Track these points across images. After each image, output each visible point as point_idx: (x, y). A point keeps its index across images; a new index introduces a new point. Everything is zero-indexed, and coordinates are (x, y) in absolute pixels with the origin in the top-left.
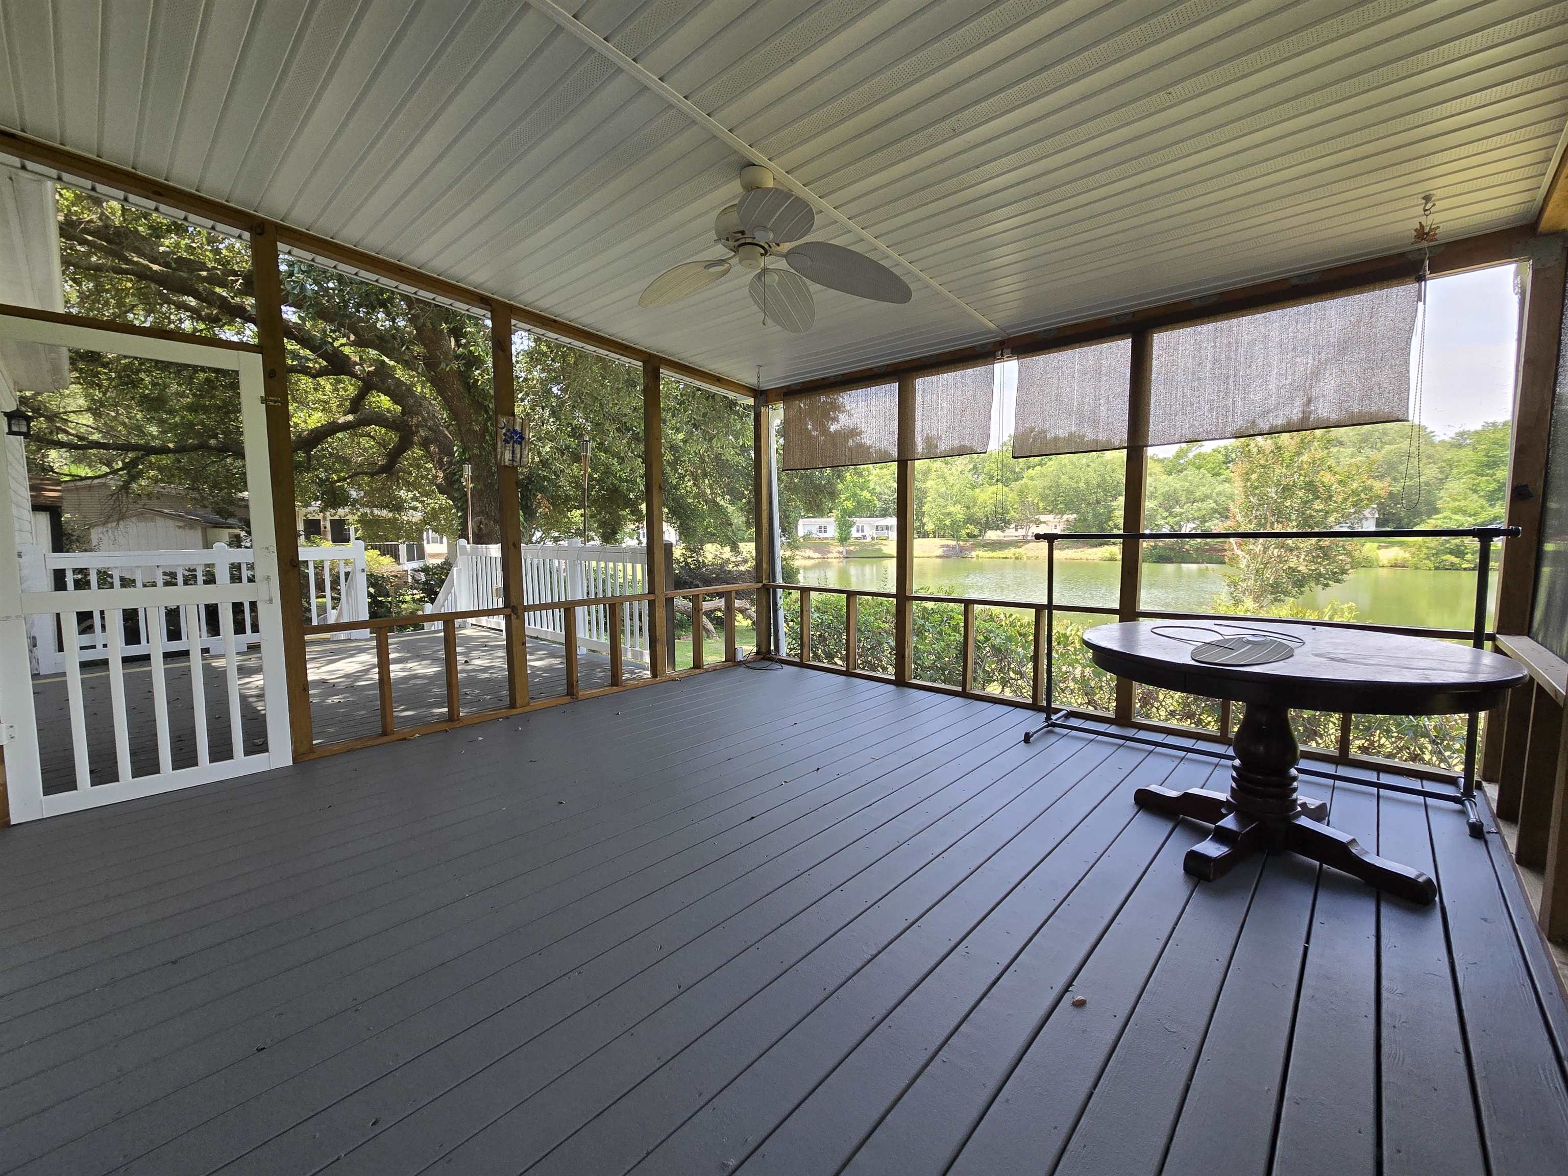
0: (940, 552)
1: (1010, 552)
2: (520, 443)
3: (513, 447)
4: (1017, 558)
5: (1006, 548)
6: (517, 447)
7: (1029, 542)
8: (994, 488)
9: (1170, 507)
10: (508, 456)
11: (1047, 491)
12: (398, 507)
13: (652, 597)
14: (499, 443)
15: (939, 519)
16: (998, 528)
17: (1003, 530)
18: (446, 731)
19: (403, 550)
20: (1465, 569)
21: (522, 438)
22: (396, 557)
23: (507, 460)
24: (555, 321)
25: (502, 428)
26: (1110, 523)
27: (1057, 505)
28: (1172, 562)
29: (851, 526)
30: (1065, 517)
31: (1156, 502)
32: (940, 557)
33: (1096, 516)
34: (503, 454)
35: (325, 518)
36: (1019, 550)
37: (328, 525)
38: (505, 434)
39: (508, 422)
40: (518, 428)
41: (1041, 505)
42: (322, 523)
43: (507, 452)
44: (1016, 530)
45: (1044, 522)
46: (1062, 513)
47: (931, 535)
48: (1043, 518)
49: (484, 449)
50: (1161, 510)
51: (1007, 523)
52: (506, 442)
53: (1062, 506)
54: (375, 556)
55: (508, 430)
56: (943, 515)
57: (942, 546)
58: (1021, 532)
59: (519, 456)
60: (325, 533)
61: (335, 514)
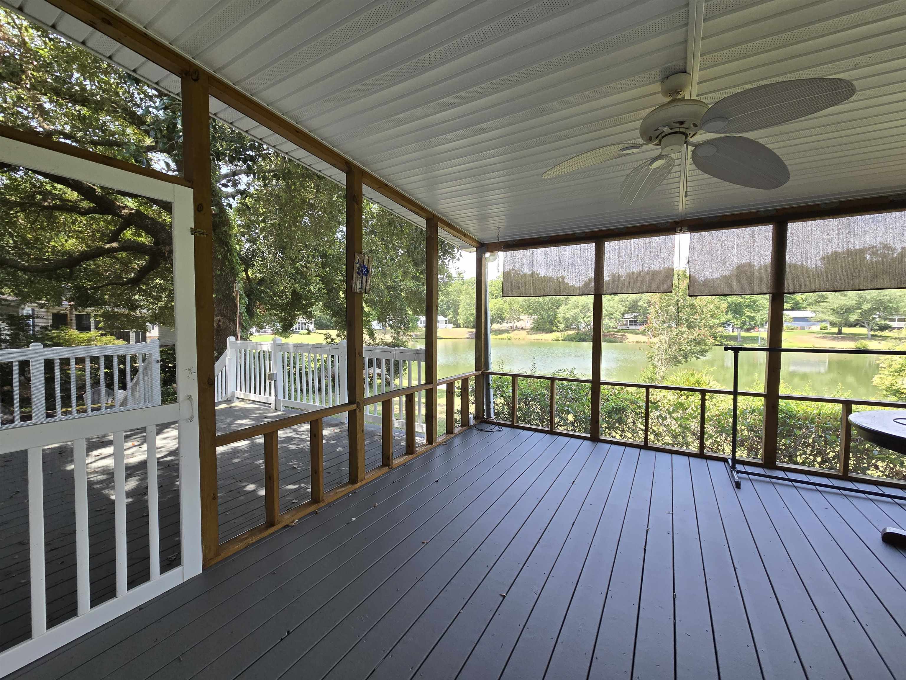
0: (467, 336)
1: (505, 336)
2: (366, 276)
3: (362, 278)
4: (509, 339)
5: (503, 334)
6: (364, 277)
7: (515, 330)
8: (495, 301)
9: (585, 312)
10: (359, 285)
11: (524, 303)
12: (133, 306)
13: (430, 387)
14: (354, 275)
15: (467, 317)
16: (498, 322)
17: (501, 323)
18: (316, 513)
19: (133, 336)
20: (717, 345)
21: (368, 271)
22: (128, 340)
23: (358, 288)
24: (386, 185)
25: (357, 264)
26: (556, 321)
27: (529, 310)
28: (587, 342)
29: (418, 321)
30: (533, 317)
31: (578, 310)
32: (468, 338)
33: (549, 316)
34: (356, 283)
35: (71, 314)
36: (509, 335)
37: (74, 318)
38: (358, 268)
39: (361, 259)
40: (366, 264)
41: (521, 310)
42: (68, 317)
43: (358, 281)
44: (507, 323)
45: (522, 320)
46: (531, 314)
47: (462, 326)
48: (522, 317)
49: (224, 271)
50: (581, 314)
51: (503, 319)
52: (358, 274)
53: (531, 311)
54: (112, 340)
55: (360, 265)
56: (469, 314)
57: (469, 332)
58: (510, 325)
59: (365, 284)
60: (71, 324)
61: (82, 311)
